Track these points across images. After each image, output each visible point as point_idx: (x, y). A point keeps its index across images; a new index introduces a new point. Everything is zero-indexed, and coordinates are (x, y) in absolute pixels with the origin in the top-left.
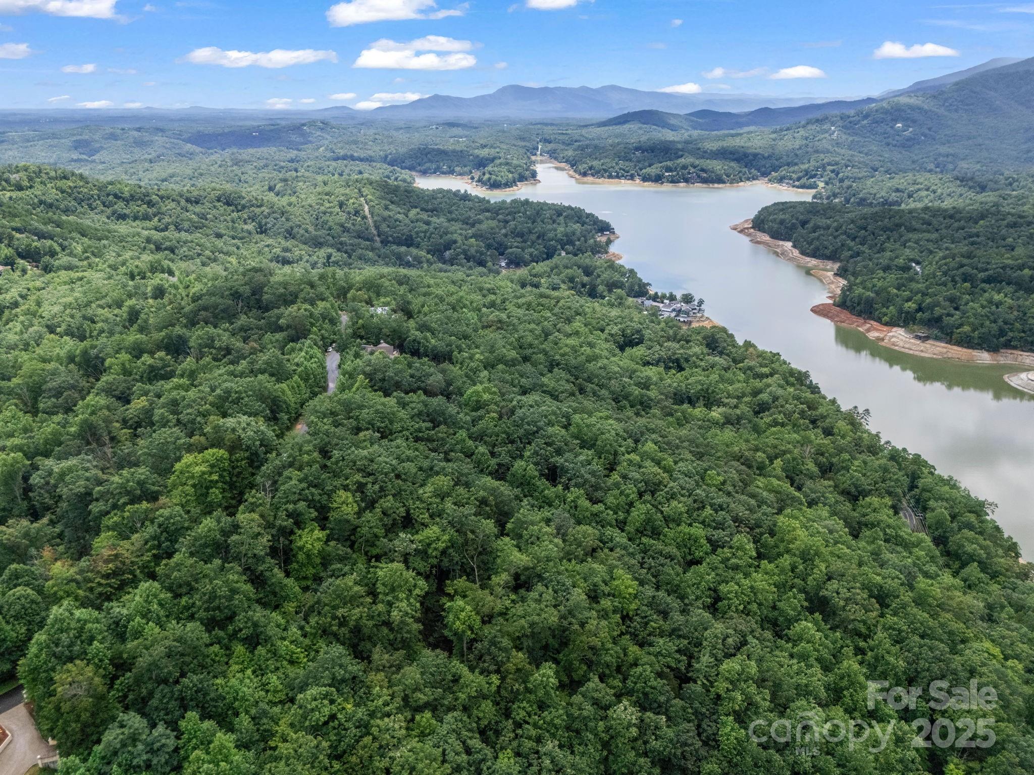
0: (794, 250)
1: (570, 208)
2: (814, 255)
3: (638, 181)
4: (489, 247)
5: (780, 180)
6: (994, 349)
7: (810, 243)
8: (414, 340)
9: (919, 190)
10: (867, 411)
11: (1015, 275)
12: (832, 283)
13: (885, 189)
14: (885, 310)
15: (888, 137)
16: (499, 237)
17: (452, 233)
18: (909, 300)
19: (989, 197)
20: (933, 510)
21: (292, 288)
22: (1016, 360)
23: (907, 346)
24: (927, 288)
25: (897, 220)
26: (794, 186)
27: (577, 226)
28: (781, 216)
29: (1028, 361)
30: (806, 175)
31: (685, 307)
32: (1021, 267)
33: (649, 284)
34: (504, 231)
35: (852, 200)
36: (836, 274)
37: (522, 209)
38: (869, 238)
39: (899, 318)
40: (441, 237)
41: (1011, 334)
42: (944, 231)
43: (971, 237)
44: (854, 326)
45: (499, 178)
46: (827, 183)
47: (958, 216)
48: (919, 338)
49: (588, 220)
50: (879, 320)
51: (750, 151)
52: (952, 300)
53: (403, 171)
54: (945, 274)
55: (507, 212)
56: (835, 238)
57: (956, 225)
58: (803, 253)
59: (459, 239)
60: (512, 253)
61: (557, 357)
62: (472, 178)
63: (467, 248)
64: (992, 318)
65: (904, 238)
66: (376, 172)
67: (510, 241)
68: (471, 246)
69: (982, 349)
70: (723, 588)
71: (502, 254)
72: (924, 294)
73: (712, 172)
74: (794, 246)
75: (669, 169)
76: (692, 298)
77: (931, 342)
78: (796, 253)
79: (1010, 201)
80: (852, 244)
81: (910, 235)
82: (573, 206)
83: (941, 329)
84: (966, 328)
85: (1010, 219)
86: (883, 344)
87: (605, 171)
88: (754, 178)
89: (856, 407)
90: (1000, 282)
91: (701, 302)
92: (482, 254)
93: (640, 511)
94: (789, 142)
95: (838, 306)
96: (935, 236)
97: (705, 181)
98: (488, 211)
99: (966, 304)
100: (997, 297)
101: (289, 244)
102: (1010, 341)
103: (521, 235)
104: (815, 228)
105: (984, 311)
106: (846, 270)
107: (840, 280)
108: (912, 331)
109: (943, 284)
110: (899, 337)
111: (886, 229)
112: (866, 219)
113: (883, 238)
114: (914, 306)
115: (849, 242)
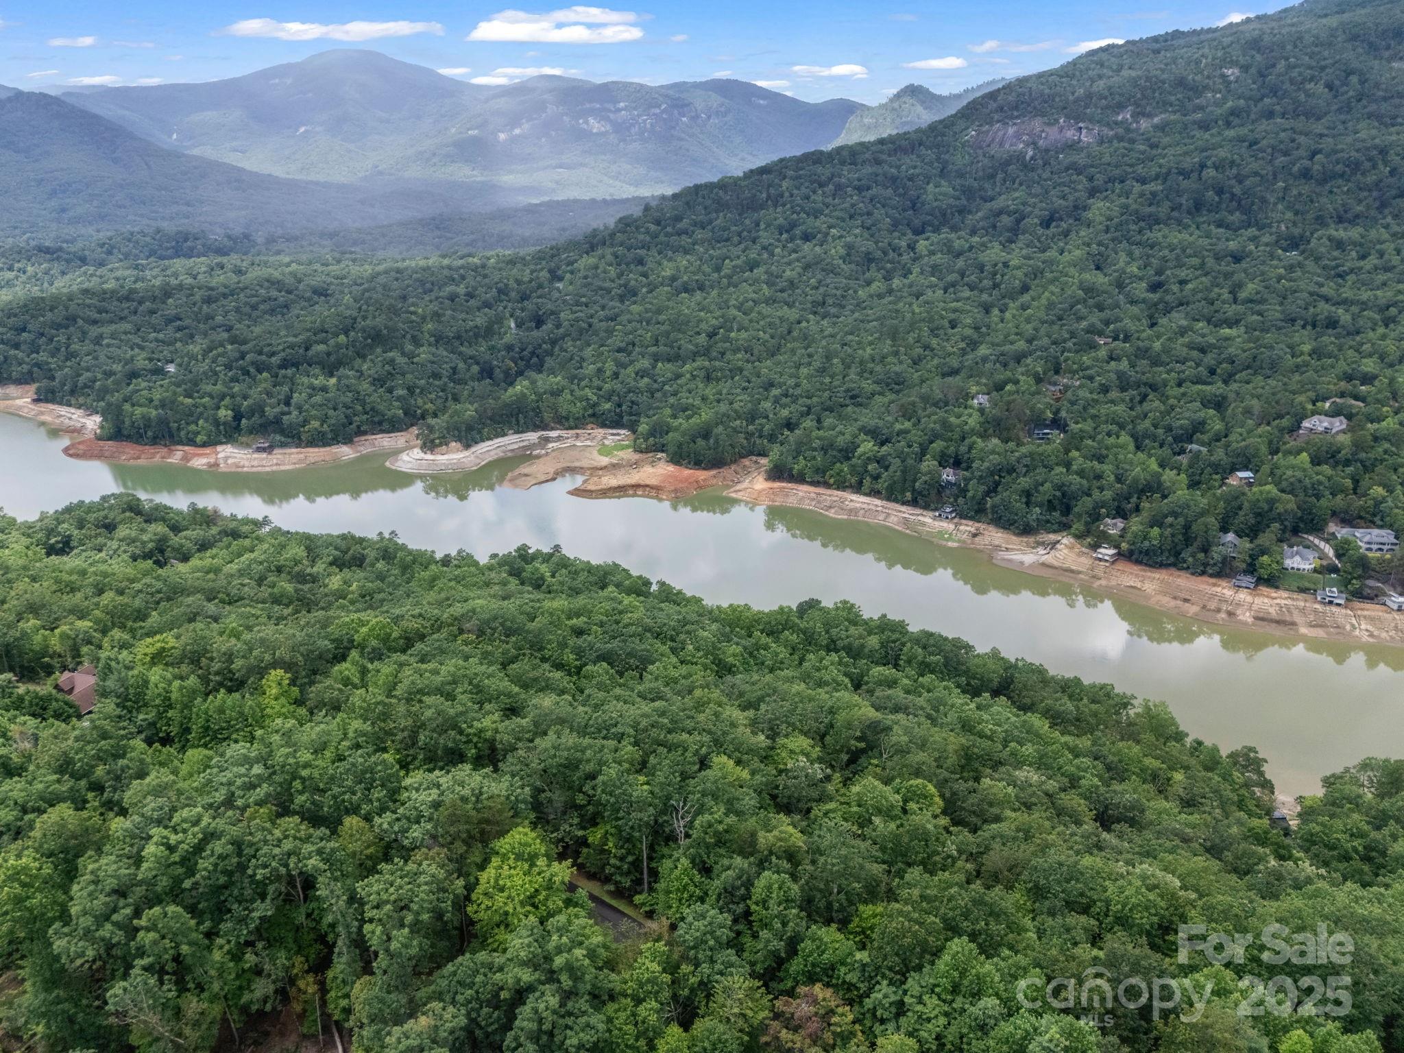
6: (348, 441)
10: (393, 532)
11: (309, 353)
12: (42, 413)
14: (192, 427)
18: (217, 407)
23: (255, 463)
25: (61, 312)
29: (385, 444)
32: (308, 344)
36: (37, 402)
38: (40, 341)
39: (218, 433)
41: (356, 418)
42: (134, 318)
44: (157, 459)
47: (135, 297)
48: (263, 450)
50: (191, 442)
54: (229, 367)
57: (142, 308)
64: (330, 405)
65: (91, 335)
69: (338, 443)
72: (233, 397)
77: (276, 451)
81: (97, 329)
83: (282, 432)
84: (315, 424)
86: (222, 469)
90: (300, 364)
95: (109, 439)
96: (127, 326)
102: (359, 427)
105: (318, 399)
106: (53, 392)
107: (51, 406)
108: (248, 446)
109: (235, 380)
110: (232, 456)
111: (58, 326)
112: (15, 315)
113: (62, 339)
114: (230, 412)
115: (12, 352)
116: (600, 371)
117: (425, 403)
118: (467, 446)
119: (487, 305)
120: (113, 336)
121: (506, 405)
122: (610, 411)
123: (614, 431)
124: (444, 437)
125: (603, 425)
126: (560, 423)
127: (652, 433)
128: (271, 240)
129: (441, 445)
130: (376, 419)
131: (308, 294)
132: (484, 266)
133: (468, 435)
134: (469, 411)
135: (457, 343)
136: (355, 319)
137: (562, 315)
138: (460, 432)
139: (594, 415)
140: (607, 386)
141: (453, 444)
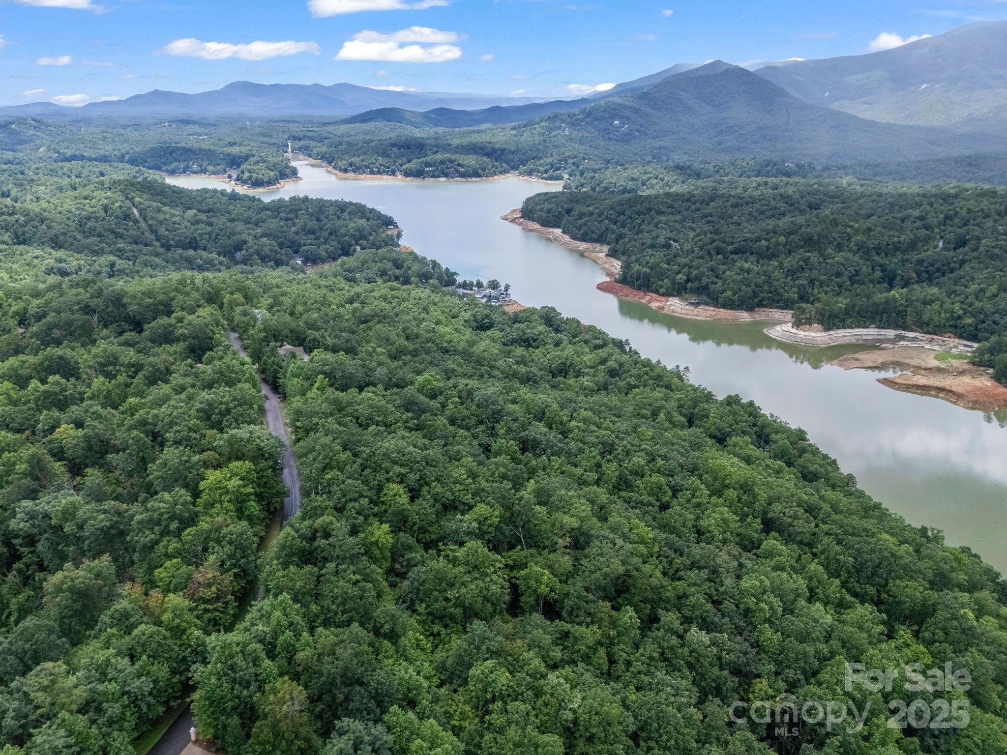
0: (565, 236)
1: (351, 203)
2: (584, 239)
3: (400, 176)
4: (281, 245)
5: (530, 173)
6: (750, 309)
7: (579, 229)
8: (314, 339)
9: (649, 178)
10: (687, 368)
11: (756, 246)
12: (606, 263)
13: (623, 179)
14: (661, 282)
15: (609, 133)
16: (291, 235)
17: (240, 234)
18: (678, 273)
19: (708, 183)
20: (776, 442)
21: (161, 297)
22: (767, 316)
23: (684, 312)
24: (692, 261)
25: (646, 205)
26: (543, 178)
27: (363, 222)
28: (547, 206)
29: (776, 316)
30: (552, 168)
31: (494, 293)
32: (758, 239)
33: (455, 274)
34: (294, 229)
35: (597, 189)
36: (607, 255)
37: (303, 206)
38: (628, 221)
39: (673, 289)
40: (229, 238)
41: (762, 295)
42: (685, 213)
43: (706, 217)
44: (636, 298)
45: (260, 176)
46: (570, 175)
47: (693, 199)
48: (692, 304)
49: (371, 215)
50: (657, 292)
51: (497, 146)
52: (712, 270)
53: (150, 171)
54: (701, 249)
55: (288, 209)
56: (600, 222)
57: (693, 207)
58: (574, 238)
59: (250, 240)
60: (307, 251)
61: (446, 345)
62: (230, 177)
63: (259, 247)
64: (746, 283)
65: (655, 221)
66: (122, 173)
67: (302, 239)
68: (263, 246)
69: (742, 309)
70: (701, 523)
71: (296, 252)
72: (690, 267)
73: (469, 167)
74: (564, 232)
75: (428, 165)
76: (498, 283)
77: (701, 307)
78: (567, 238)
79: (724, 186)
80: (615, 227)
81: (660, 218)
82: (354, 202)
83: (709, 295)
84: (729, 293)
85: (732, 200)
86: (664, 312)
87: (367, 167)
88: (506, 172)
89: (678, 366)
90: (745, 252)
91: (507, 288)
92: (276, 253)
93: (611, 469)
94: (529, 138)
95: (619, 282)
96: (678, 217)
97: (463, 175)
98: (267, 209)
99: (724, 273)
100: (746, 266)
101: (61, 254)
102: (761, 301)
103: (312, 232)
104: (581, 216)
105: (739, 278)
106: (616, 251)
107: (612, 259)
108: (686, 300)
109: (702, 257)
110: (676, 305)
111: (640, 213)
112: (622, 205)
113: (639, 221)
114: (684, 277)
115: (611, 226)
116: (982, 290)
117: (819, 293)
118: (828, 329)
119: (927, 227)
120: (666, 223)
121: (874, 304)
122: (970, 325)
123: (969, 343)
124: (810, 319)
125: (961, 337)
126: (921, 327)
127: (991, 351)
128: (826, 168)
129: (805, 324)
130: (776, 298)
131: (803, 207)
132: (956, 196)
133: (830, 321)
134: (842, 302)
135: (873, 253)
136: (801, 226)
137: (983, 242)
138: (823, 316)
139: (955, 326)
140: (978, 304)
141: (816, 325)
